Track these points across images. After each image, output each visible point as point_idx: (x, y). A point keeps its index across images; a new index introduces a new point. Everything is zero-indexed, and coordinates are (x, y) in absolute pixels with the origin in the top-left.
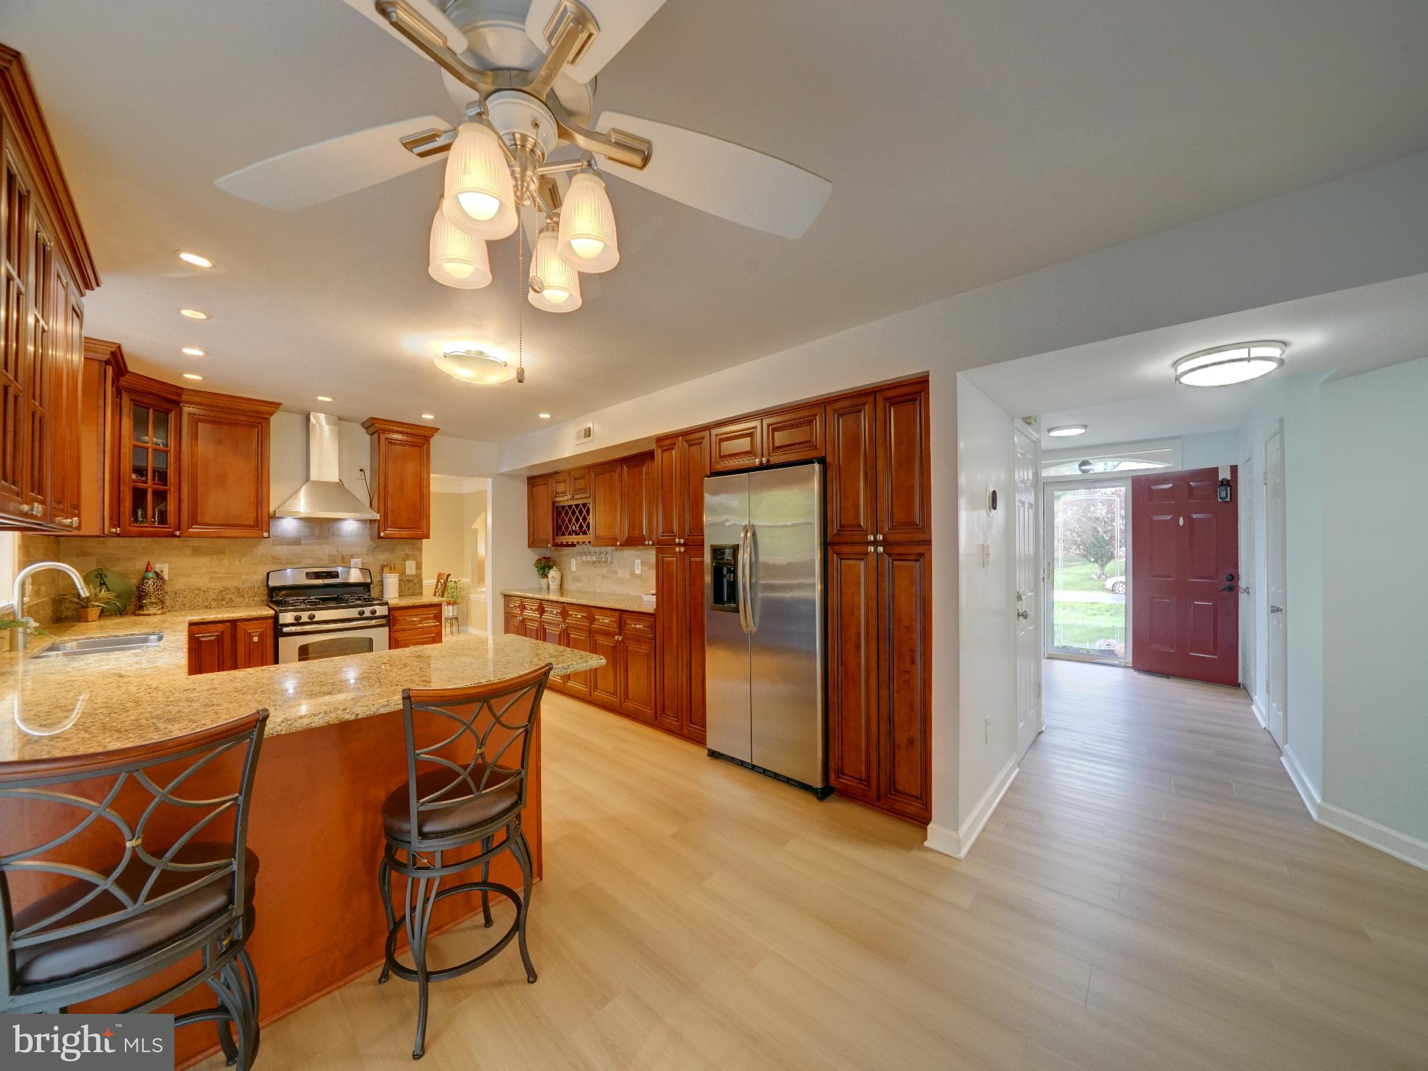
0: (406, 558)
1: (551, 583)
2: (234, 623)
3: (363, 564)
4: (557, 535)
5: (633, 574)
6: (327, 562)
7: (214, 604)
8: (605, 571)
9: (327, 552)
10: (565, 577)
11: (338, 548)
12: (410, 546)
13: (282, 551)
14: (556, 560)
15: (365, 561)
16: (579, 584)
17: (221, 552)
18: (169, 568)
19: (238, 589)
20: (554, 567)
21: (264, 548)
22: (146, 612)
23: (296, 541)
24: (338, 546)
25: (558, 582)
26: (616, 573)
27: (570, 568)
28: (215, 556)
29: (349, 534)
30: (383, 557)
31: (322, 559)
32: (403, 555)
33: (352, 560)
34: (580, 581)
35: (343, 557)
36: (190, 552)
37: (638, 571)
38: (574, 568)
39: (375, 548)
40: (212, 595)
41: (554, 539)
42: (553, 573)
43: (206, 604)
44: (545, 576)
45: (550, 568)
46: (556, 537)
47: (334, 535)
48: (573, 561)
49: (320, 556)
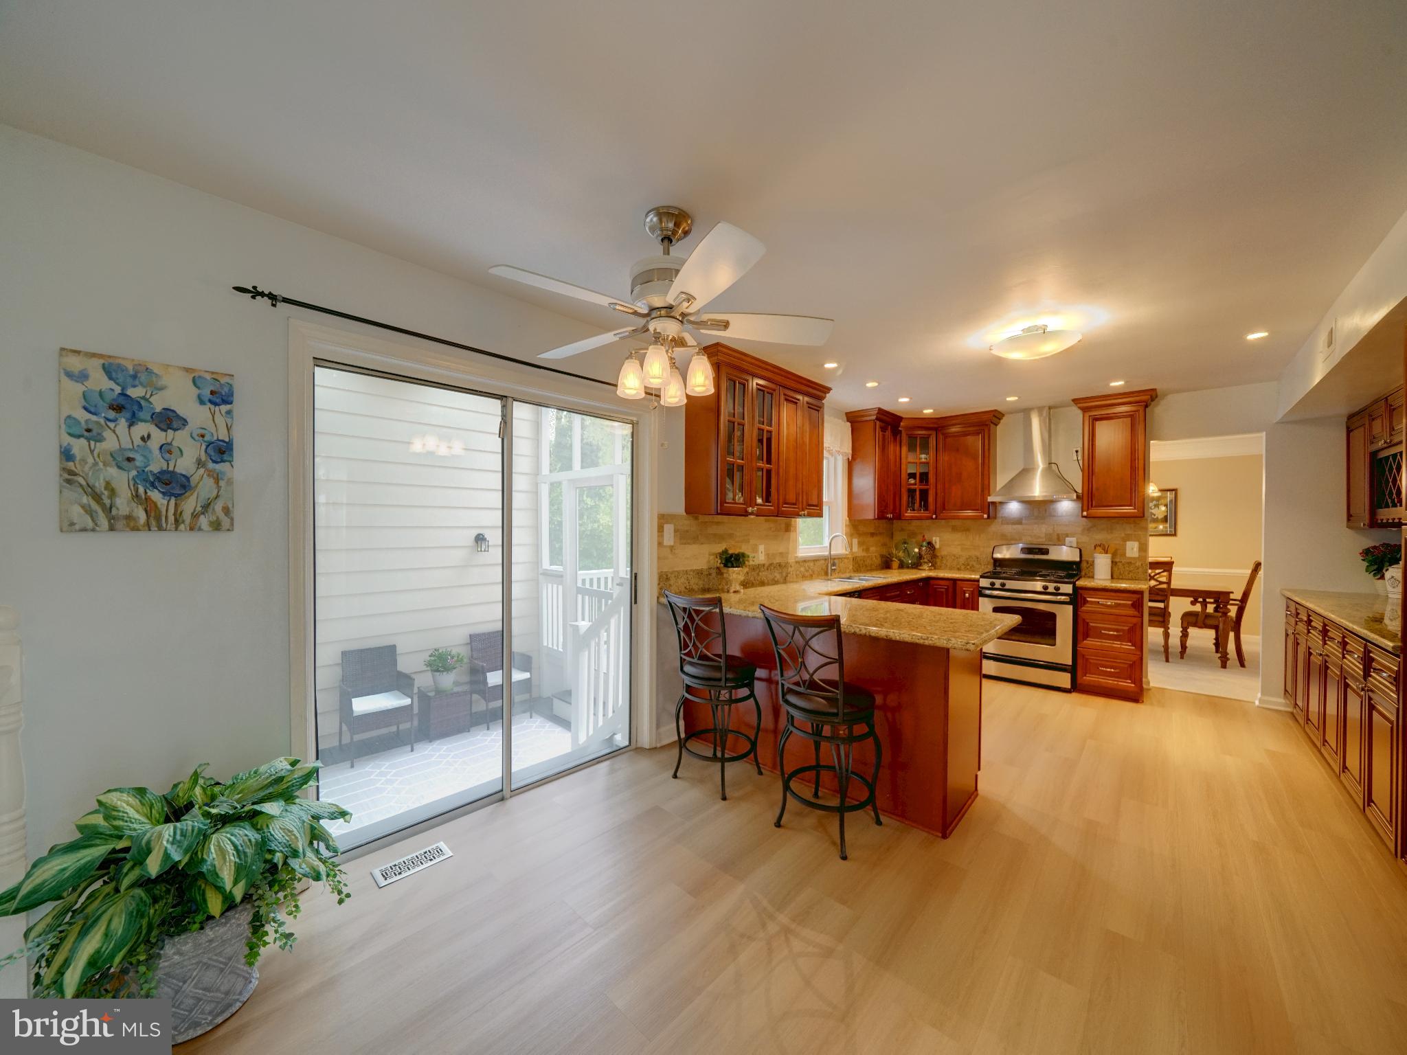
0: (1128, 538)
2: (954, 581)
3: (1077, 543)
4: (1378, 507)
6: (1044, 540)
7: (963, 567)
9: (1044, 530)
11: (1054, 528)
12: (1132, 526)
13: (1009, 529)
15: (1080, 541)
17: (967, 530)
18: (940, 541)
19: (978, 558)
21: (995, 527)
22: (921, 568)
23: (1018, 521)
24: (1054, 525)
28: (964, 533)
29: (1064, 514)
30: (1100, 537)
31: (1039, 537)
32: (1123, 535)
33: (1067, 538)
35: (1058, 535)
36: (950, 530)
39: (1091, 527)
40: (962, 561)
41: (1371, 514)
43: (959, 566)
44: (1380, 575)
46: (1376, 511)
47: (1051, 516)
49: (1038, 533)
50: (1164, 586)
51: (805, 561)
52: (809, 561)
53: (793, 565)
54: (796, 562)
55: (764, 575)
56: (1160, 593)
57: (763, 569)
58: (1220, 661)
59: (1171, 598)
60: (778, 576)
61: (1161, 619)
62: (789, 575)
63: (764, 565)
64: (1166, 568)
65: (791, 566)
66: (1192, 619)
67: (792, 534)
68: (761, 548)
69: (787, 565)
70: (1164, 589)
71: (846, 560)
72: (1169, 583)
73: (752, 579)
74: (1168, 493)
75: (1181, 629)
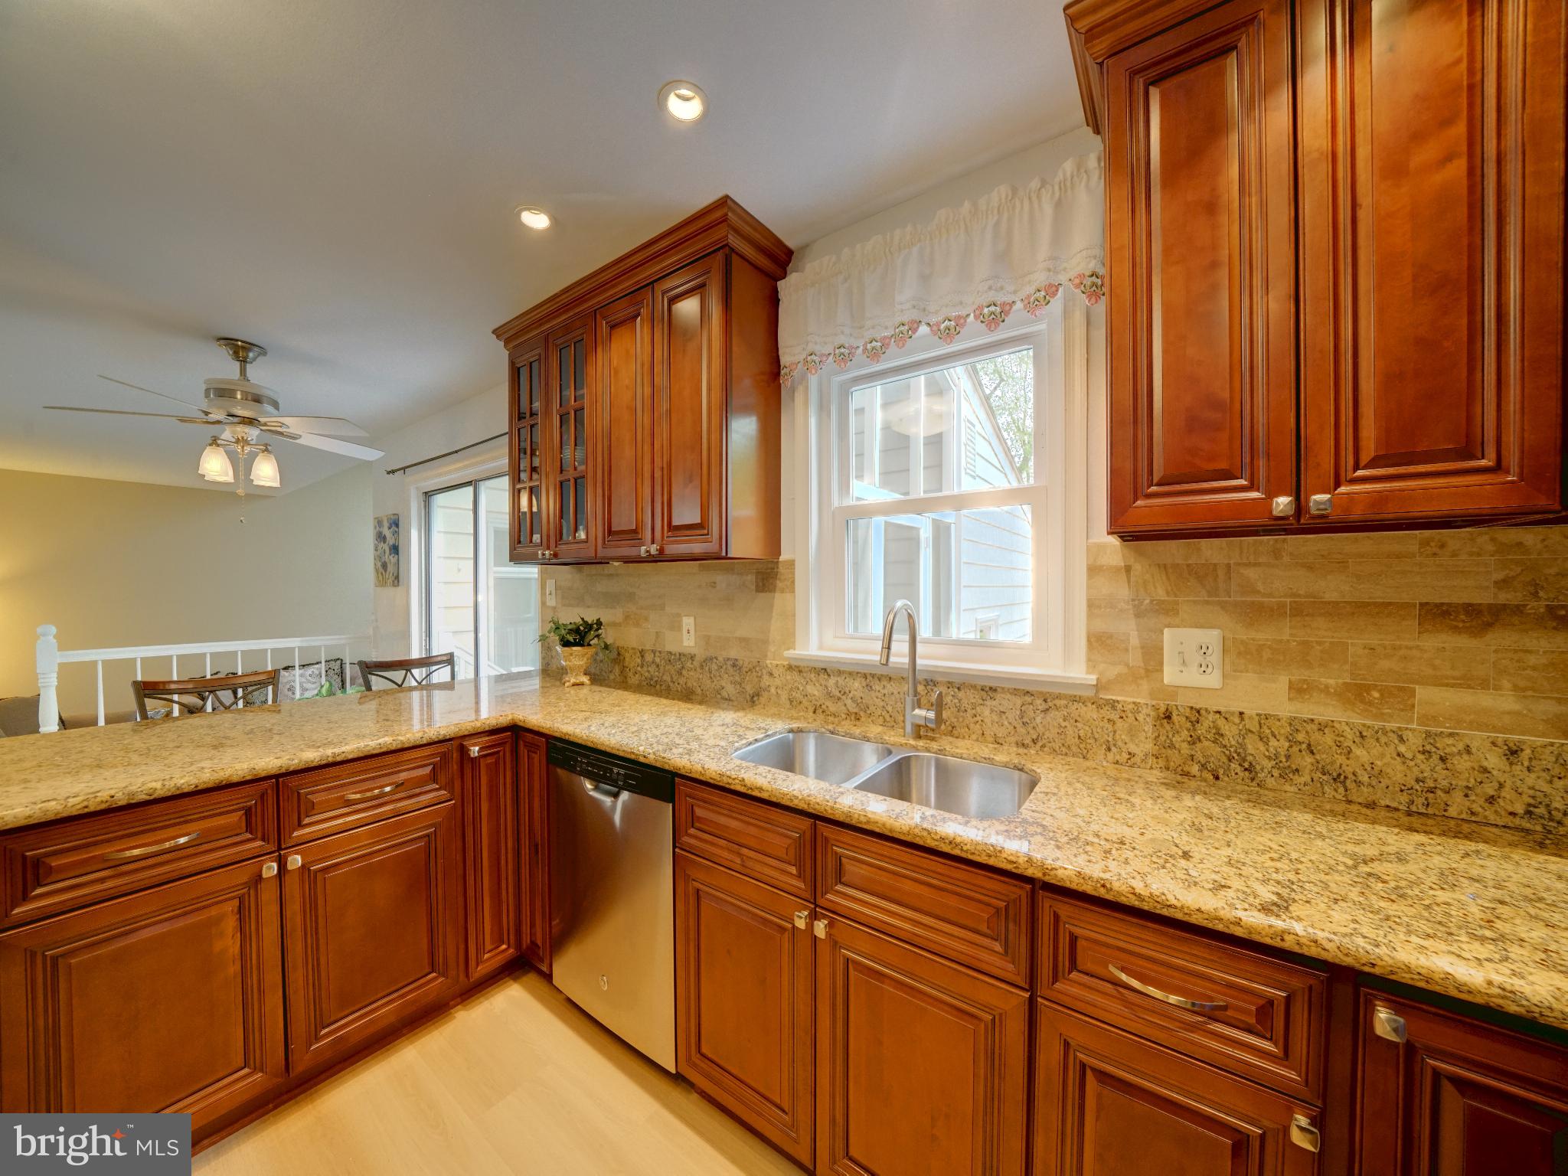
51: (823, 670)
52: (840, 673)
53: (776, 673)
54: (790, 668)
55: (692, 678)
57: (689, 664)
60: (730, 690)
62: (765, 694)
63: (692, 657)
65: (771, 674)
67: (779, 599)
68: (688, 622)
69: (756, 668)
71: (1090, 712)
73: (667, 678)
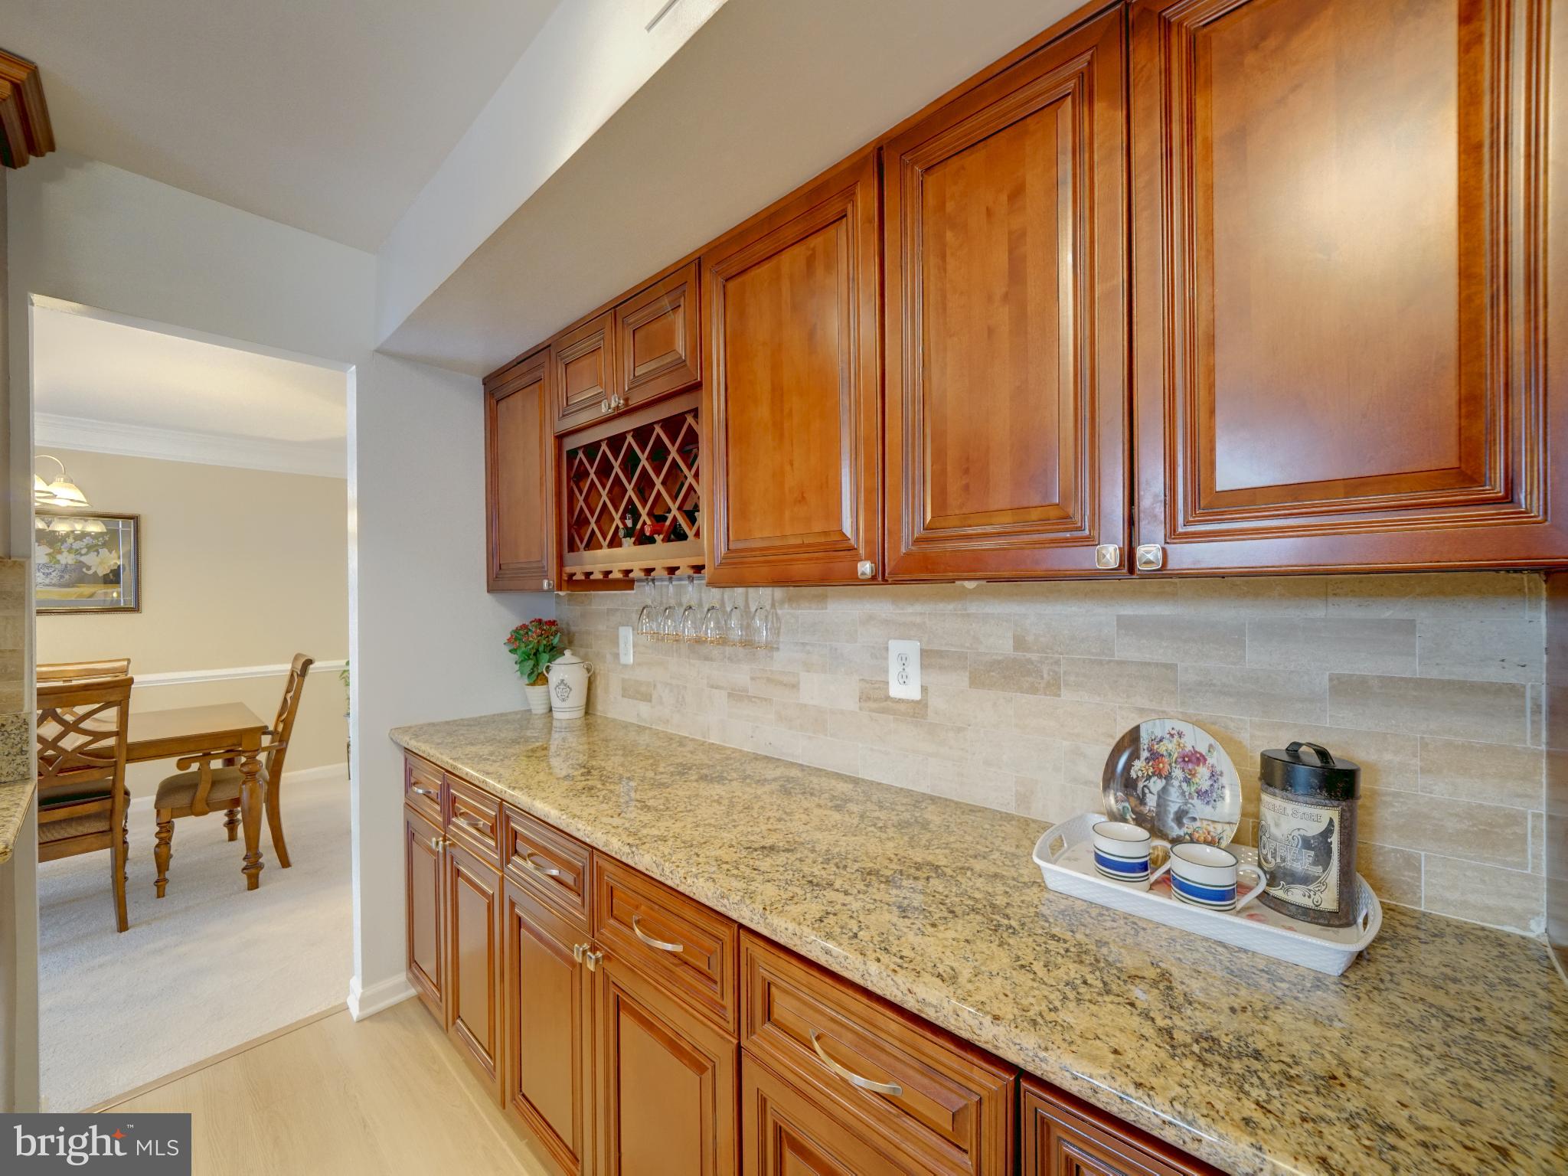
1: (556, 703)
4: (572, 548)
5: (875, 697)
8: (741, 675)
10: (600, 684)
14: (573, 629)
16: (644, 708)
20: (567, 653)
25: (577, 698)
26: (795, 686)
27: (617, 656)
34: (647, 698)
37: (905, 687)
38: (628, 657)
41: (561, 562)
42: (565, 671)
44: (538, 678)
45: (555, 652)
46: (569, 557)
48: (626, 635)
50: (111, 742)
56: (100, 762)
58: (245, 877)
59: (129, 766)
61: (102, 826)
64: (112, 699)
66: (182, 799)
70: (111, 748)
72: (121, 733)
74: (120, 522)
75: (157, 829)
